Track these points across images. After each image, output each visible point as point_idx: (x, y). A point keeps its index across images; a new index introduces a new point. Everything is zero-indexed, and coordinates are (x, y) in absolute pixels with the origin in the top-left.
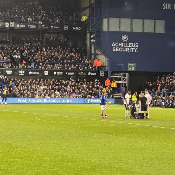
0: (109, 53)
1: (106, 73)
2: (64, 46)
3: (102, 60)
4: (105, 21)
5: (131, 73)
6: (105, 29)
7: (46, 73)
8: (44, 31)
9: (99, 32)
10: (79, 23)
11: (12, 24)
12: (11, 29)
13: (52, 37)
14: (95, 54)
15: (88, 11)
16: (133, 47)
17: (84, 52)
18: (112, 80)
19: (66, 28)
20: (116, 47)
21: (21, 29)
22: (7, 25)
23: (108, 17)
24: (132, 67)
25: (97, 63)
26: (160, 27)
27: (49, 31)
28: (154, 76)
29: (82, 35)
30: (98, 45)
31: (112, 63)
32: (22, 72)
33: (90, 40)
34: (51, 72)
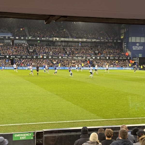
0: (131, 50)
1: (130, 58)
2: (114, 48)
3: (129, 53)
4: (130, 38)
5: (140, 58)
6: (130, 41)
7: (107, 58)
8: (107, 42)
9: (128, 42)
10: (120, 39)
11: (95, 40)
12: (95, 42)
13: (109, 45)
14: (126, 51)
15: (123, 35)
16: (141, 48)
17: (122, 50)
18: (132, 60)
19: (115, 41)
20: (134, 48)
21: (98, 42)
22: (93, 40)
23: (131, 37)
24: (140, 56)
25: (127, 54)
27: (108, 42)
29: (121, 44)
30: (127, 47)
31: (133, 54)
32: (98, 58)
33: (124, 45)
34: (109, 58)
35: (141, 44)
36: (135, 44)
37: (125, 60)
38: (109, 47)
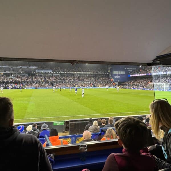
0: (114, 78)
1: (113, 82)
2: (105, 77)
3: (113, 79)
4: (113, 72)
5: (118, 82)
6: (113, 73)
7: (102, 82)
8: (101, 74)
9: (112, 74)
10: (108, 72)
11: (95, 73)
12: (95, 74)
13: (103, 75)
14: (111, 78)
15: (110, 70)
16: (119, 77)
17: (109, 78)
18: (115, 83)
19: (105, 73)
20: (115, 77)
21: (97, 74)
22: (94, 73)
23: (114, 71)
24: (119, 81)
25: (112, 80)
26: (124, 73)
27: (102, 74)
28: (123, 82)
29: (108, 75)
30: (112, 76)
31: (115, 80)
32: (97, 82)
33: (110, 76)
34: (103, 82)
35: (119, 75)
36: (115, 75)
37: (111, 83)
38: (102, 77)
